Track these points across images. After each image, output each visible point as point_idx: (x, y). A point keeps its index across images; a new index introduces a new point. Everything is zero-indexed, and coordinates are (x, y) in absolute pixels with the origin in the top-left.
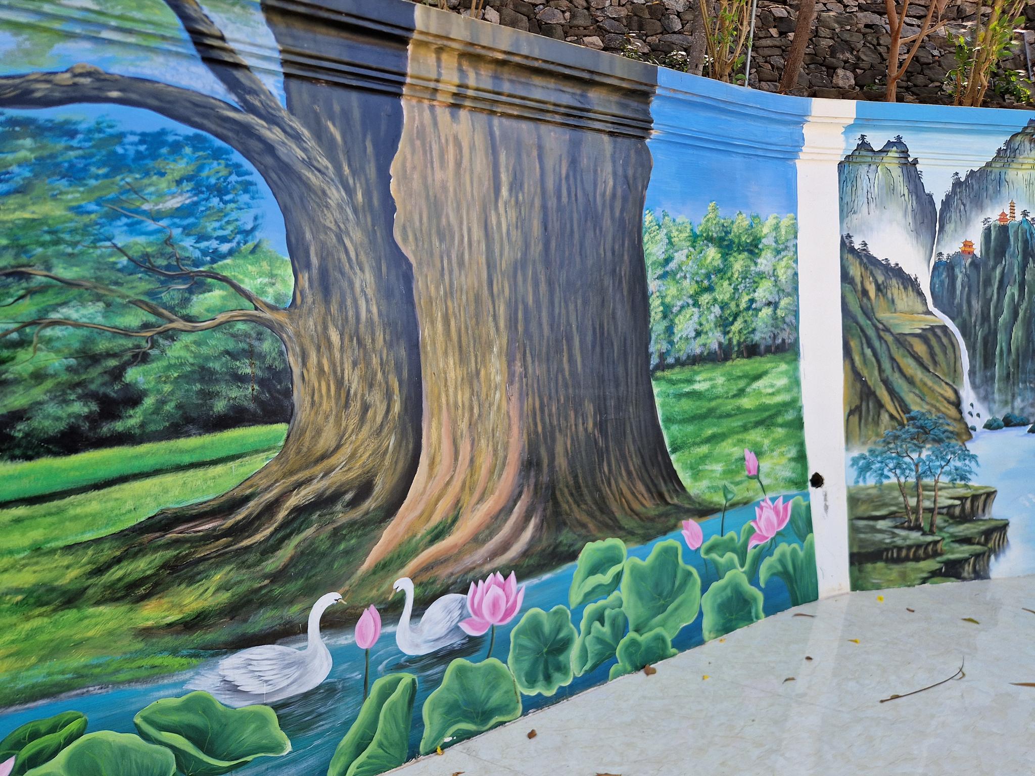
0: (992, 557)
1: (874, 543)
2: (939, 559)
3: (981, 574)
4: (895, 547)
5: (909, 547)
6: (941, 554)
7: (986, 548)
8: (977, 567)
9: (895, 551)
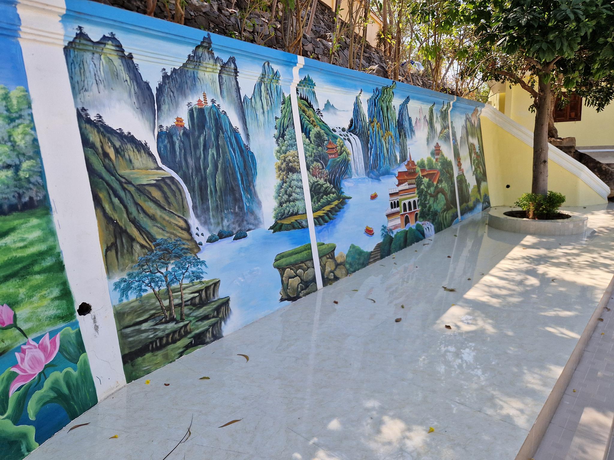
0: (223, 323)
1: (140, 341)
2: (189, 336)
3: (217, 336)
4: (157, 338)
5: (168, 335)
6: (190, 332)
7: (218, 318)
8: (215, 332)
9: (158, 341)
